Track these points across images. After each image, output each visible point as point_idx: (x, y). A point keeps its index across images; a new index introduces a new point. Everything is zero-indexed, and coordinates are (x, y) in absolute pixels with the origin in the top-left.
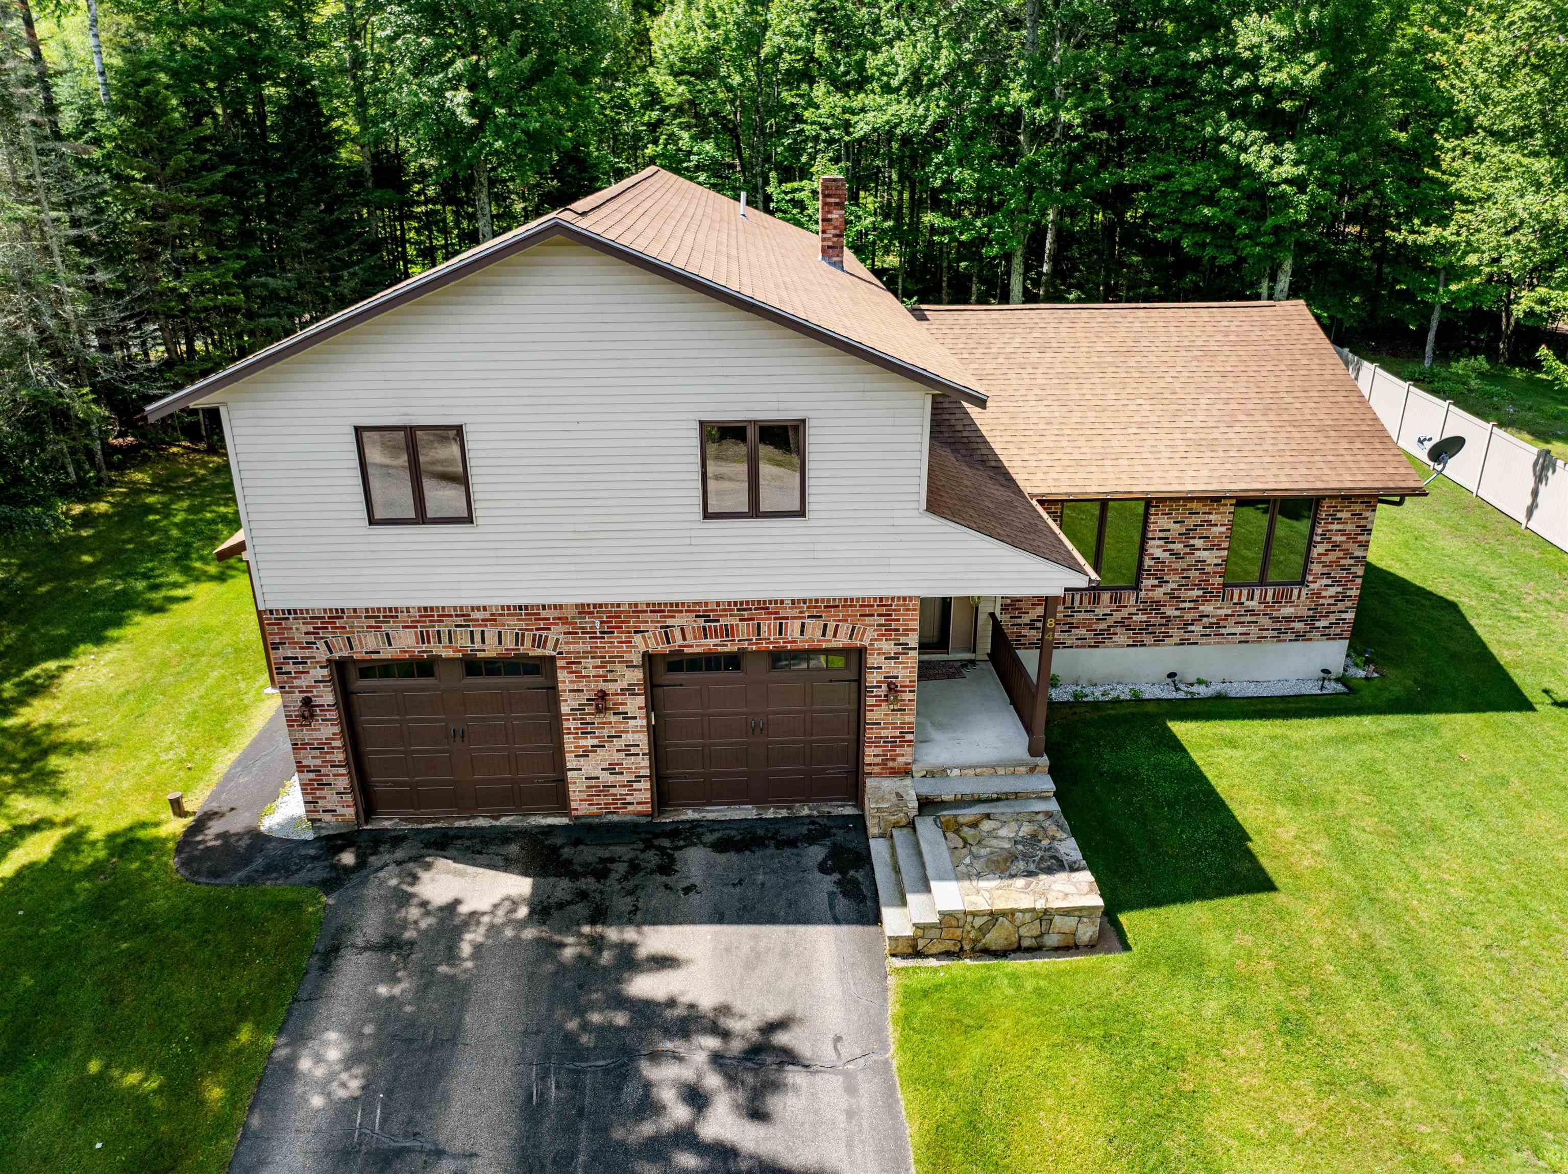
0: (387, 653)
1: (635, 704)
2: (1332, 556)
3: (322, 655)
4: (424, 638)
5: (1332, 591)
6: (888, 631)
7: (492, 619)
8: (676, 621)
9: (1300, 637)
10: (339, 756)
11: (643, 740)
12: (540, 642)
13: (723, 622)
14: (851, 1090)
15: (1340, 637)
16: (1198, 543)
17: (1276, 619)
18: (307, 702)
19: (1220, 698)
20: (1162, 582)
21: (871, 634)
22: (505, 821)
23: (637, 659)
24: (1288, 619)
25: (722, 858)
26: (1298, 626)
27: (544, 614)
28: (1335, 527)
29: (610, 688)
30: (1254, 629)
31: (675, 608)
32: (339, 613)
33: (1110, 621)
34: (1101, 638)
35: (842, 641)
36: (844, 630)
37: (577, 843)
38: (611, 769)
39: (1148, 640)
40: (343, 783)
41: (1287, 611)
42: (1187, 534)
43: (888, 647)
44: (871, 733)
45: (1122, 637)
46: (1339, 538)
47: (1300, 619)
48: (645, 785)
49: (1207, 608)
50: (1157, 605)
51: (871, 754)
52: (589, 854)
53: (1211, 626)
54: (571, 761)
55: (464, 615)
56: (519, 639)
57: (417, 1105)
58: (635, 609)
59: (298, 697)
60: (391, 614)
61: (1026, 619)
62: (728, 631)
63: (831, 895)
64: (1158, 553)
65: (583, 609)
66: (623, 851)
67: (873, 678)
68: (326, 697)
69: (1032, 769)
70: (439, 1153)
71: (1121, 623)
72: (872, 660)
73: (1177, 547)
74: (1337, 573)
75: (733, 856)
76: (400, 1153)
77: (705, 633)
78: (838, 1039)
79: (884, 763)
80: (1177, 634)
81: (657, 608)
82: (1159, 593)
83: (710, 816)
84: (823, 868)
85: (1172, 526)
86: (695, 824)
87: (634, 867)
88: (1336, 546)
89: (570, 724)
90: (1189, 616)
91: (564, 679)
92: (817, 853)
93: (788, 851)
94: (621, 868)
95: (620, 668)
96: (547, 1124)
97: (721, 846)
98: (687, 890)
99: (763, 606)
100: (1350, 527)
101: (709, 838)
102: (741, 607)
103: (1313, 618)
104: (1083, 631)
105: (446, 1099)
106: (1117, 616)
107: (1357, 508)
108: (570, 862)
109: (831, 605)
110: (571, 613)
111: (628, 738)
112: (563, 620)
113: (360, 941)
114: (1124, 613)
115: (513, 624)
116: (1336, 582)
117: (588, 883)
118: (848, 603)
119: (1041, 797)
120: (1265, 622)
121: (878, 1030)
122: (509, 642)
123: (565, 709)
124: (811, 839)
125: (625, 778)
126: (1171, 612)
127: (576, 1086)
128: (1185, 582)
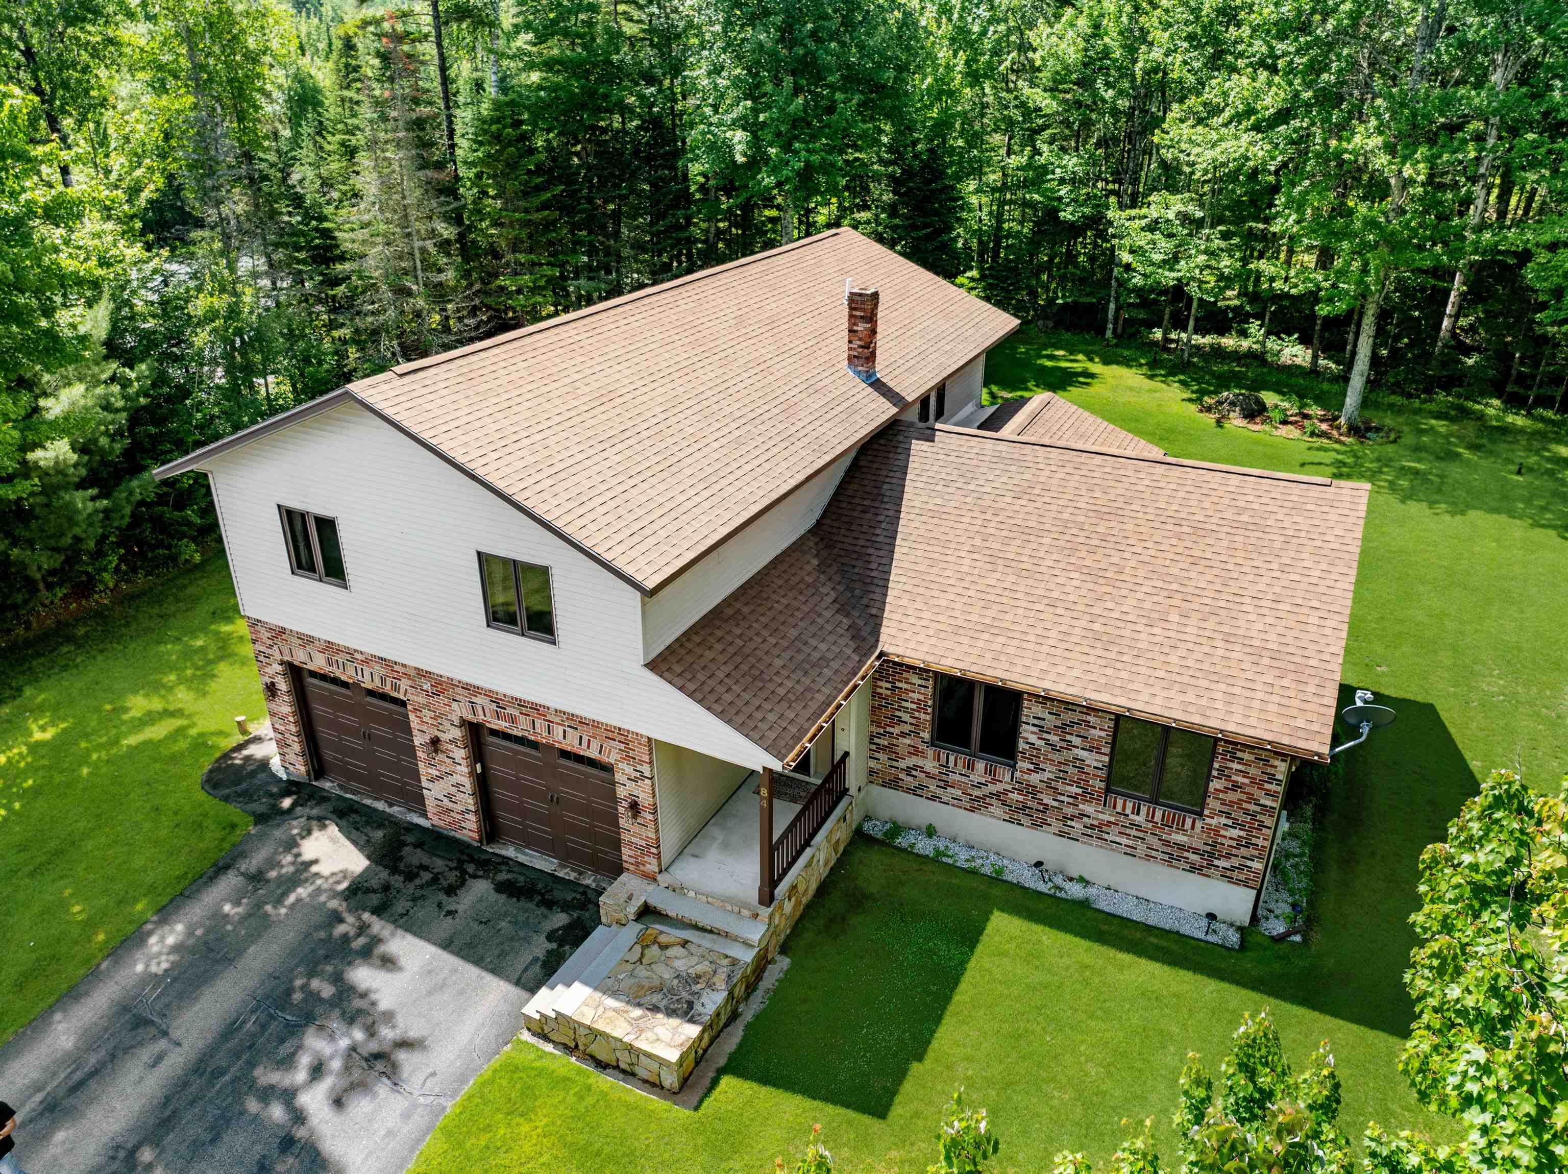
0: (311, 666)
1: (459, 754)
2: (1233, 796)
3: (278, 657)
4: (329, 662)
5: (1235, 833)
6: (628, 757)
7: (366, 662)
8: (479, 700)
9: (1193, 869)
10: (294, 728)
11: (468, 784)
12: (397, 689)
13: (509, 711)
14: (406, 1117)
15: (1245, 884)
16: (1077, 741)
17: (1166, 843)
18: (273, 685)
20: (1038, 769)
21: (615, 755)
22: (394, 810)
23: (457, 722)
24: (1181, 847)
25: (494, 896)
26: (1194, 857)
27: (396, 668)
28: (1235, 766)
29: (442, 736)
30: (1141, 848)
31: (477, 690)
32: (283, 630)
33: (986, 790)
34: (977, 804)
35: (594, 754)
36: (595, 745)
37: (419, 845)
38: (449, 796)
39: (1025, 820)
40: (297, 747)
41: (1181, 838)
42: (1063, 728)
43: (629, 770)
44: (624, 838)
45: (997, 809)
46: (1240, 779)
47: (1196, 851)
48: (472, 817)
49: (1087, 809)
50: (1032, 791)
51: (628, 854)
52: (418, 857)
53: (1092, 827)
54: (424, 781)
55: (350, 654)
56: (383, 681)
57: (180, 997)
58: (452, 683)
59: (268, 679)
60: (310, 640)
61: (902, 764)
62: (513, 720)
63: (536, 959)
64: (1033, 739)
65: (419, 673)
66: (439, 864)
67: (620, 792)
68: (282, 685)
69: (749, 915)
70: (165, 1034)
71: (997, 795)
72: (618, 777)
73: (1053, 738)
74: (1242, 817)
75: (502, 898)
76: (148, 1022)
77: (498, 716)
78: (433, 1074)
79: (637, 864)
80: (1056, 826)
81: (466, 687)
82: (1035, 778)
83: (522, 858)
84: (550, 937)
85: (1046, 715)
86: (505, 860)
87: (435, 880)
88: (1236, 786)
89: (420, 754)
90: (1069, 811)
91: (413, 720)
92: (560, 919)
93: (543, 909)
94: (426, 876)
95: (446, 724)
96: (230, 1045)
97: (501, 888)
98: (450, 913)
99: (535, 707)
100: (1254, 771)
101: (503, 876)
102: (521, 703)
103: (1211, 855)
104: (959, 793)
105: (196, 999)
106: (993, 788)
108: (401, 859)
109: (583, 722)
110: (412, 673)
111: (457, 778)
112: (408, 676)
113: (243, 868)
114: (999, 787)
115: (379, 670)
116: (1238, 825)
117: (397, 881)
118: (596, 725)
119: (743, 943)
120: (1155, 842)
121: (463, 1080)
122: (378, 681)
123: (416, 742)
124: (566, 907)
125: (459, 808)
126: (1048, 800)
127: (263, 1027)
128: (1062, 776)
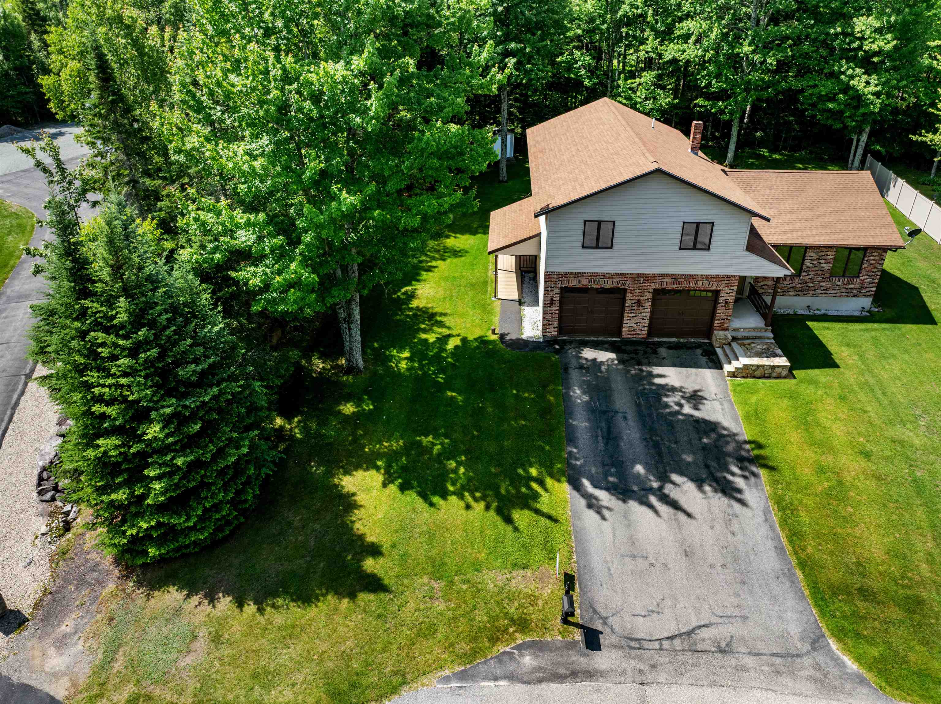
0: (579, 286)
1: (648, 304)
2: (870, 268)
3: (559, 285)
4: (590, 282)
5: (869, 280)
6: (728, 286)
7: (611, 277)
8: (665, 280)
9: (855, 296)
10: (557, 316)
11: (648, 315)
12: (624, 285)
13: (679, 280)
14: (722, 404)
15: (870, 296)
16: (822, 261)
17: (847, 289)
18: (552, 299)
19: (824, 315)
20: (808, 274)
21: (723, 286)
22: (600, 339)
23: (651, 290)
24: (852, 289)
25: (671, 351)
26: (855, 292)
27: (627, 276)
28: (872, 258)
29: (642, 299)
30: (839, 293)
31: (666, 276)
32: (567, 273)
33: (788, 287)
34: (785, 293)
35: (714, 288)
36: (715, 284)
37: (627, 345)
39: (801, 294)
40: (556, 324)
41: (852, 286)
42: (819, 258)
43: (727, 290)
44: (717, 317)
45: (792, 293)
46: (873, 262)
47: (856, 289)
48: (646, 329)
49: (823, 284)
50: (806, 282)
51: (716, 323)
52: (629, 348)
53: (824, 290)
54: (625, 321)
55: (604, 275)
56: (618, 283)
57: (607, 402)
58: (654, 276)
59: (549, 297)
60: (582, 274)
62: (680, 283)
63: (706, 362)
64: (808, 264)
65: (639, 275)
66: (640, 348)
67: (721, 299)
68: (557, 298)
69: (766, 330)
70: (617, 412)
71: (792, 288)
72: (722, 294)
73: (815, 262)
74: (871, 274)
75: (674, 351)
76: (607, 411)
77: (673, 283)
78: (715, 394)
79: (720, 326)
80: (811, 293)
81: (660, 275)
82: (807, 278)
83: (663, 340)
84: (702, 355)
85: (814, 255)
86: (660, 342)
88: (871, 264)
89: (627, 309)
90: (816, 287)
91: (629, 295)
92: (699, 351)
93: (690, 350)
94: (642, 352)
95: (646, 293)
96: (643, 408)
97: (669, 348)
98: (663, 358)
99: (692, 276)
100: (877, 258)
101: (665, 346)
102: (686, 276)
103: (861, 289)
104: (779, 290)
105: (614, 401)
106: (791, 285)
107: (880, 252)
108: (626, 350)
109: (712, 277)
110: (635, 276)
111: (644, 314)
112: (632, 278)
113: (573, 366)
114: (794, 284)
115: (617, 279)
116: (870, 277)
118: (717, 276)
119: (768, 338)
120: (843, 290)
121: (727, 392)
122: (615, 284)
123: (627, 305)
124: (698, 348)
125: (641, 327)
126: (810, 285)
127: (647, 401)
128: (817, 275)
